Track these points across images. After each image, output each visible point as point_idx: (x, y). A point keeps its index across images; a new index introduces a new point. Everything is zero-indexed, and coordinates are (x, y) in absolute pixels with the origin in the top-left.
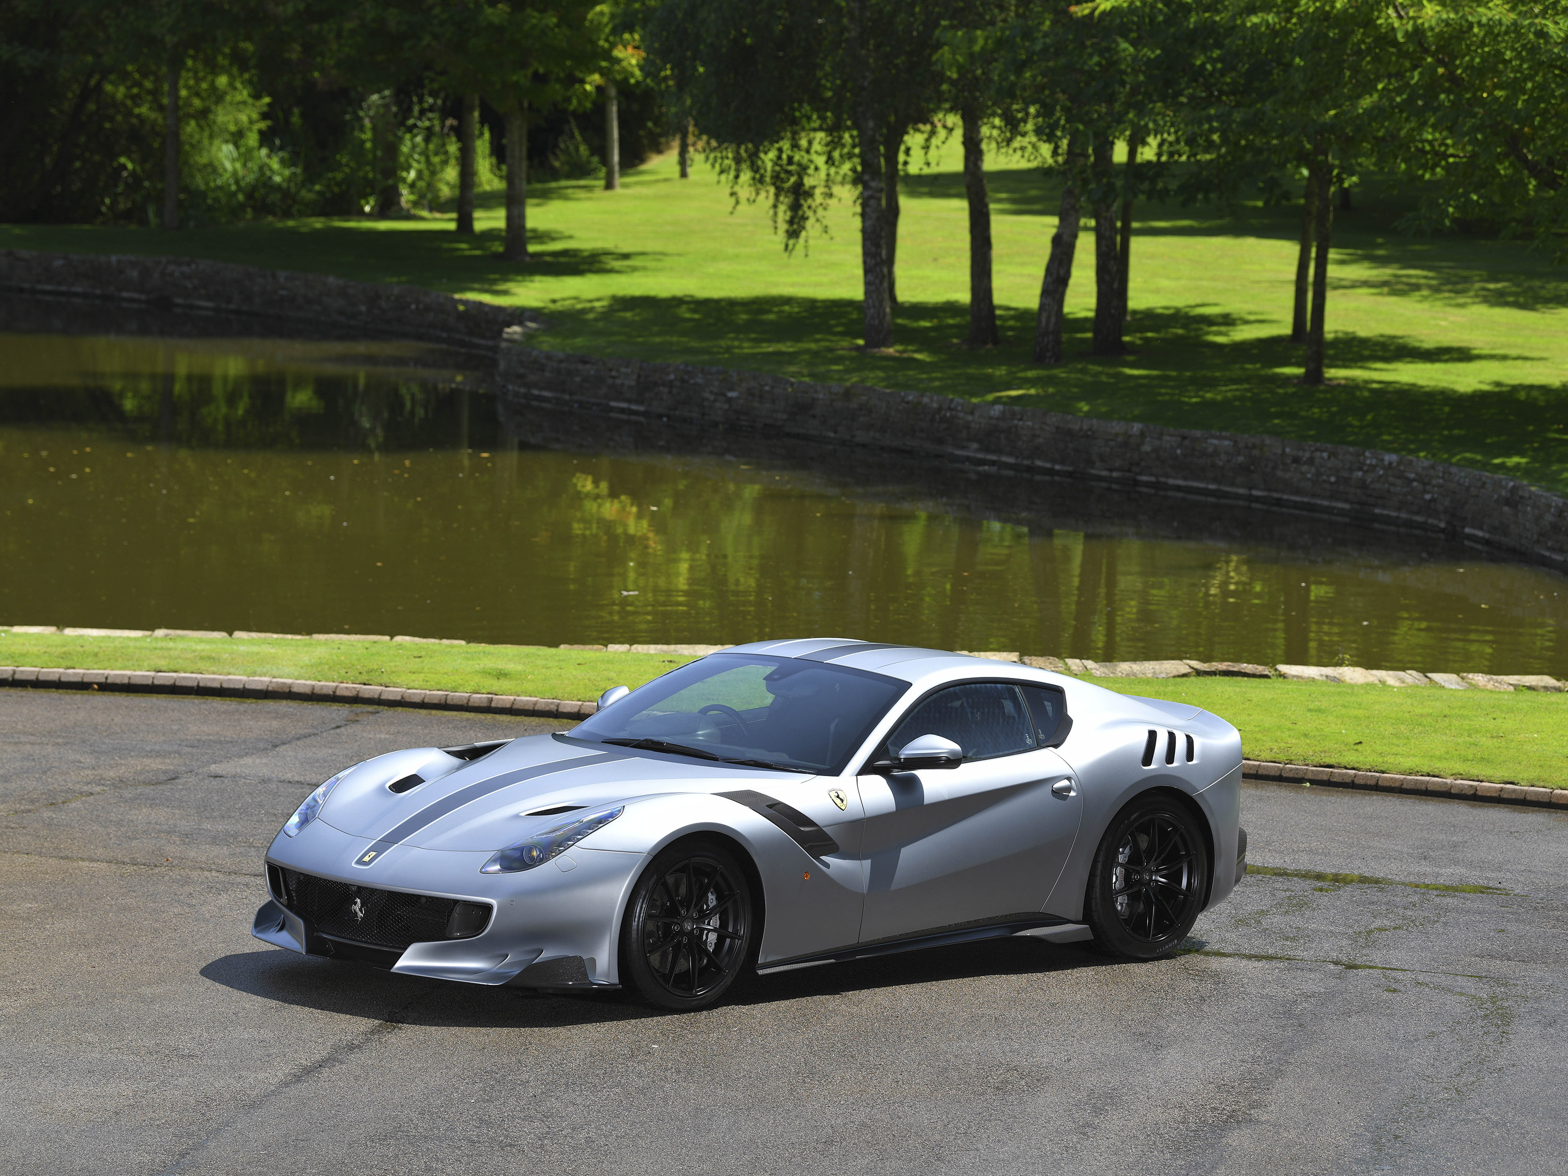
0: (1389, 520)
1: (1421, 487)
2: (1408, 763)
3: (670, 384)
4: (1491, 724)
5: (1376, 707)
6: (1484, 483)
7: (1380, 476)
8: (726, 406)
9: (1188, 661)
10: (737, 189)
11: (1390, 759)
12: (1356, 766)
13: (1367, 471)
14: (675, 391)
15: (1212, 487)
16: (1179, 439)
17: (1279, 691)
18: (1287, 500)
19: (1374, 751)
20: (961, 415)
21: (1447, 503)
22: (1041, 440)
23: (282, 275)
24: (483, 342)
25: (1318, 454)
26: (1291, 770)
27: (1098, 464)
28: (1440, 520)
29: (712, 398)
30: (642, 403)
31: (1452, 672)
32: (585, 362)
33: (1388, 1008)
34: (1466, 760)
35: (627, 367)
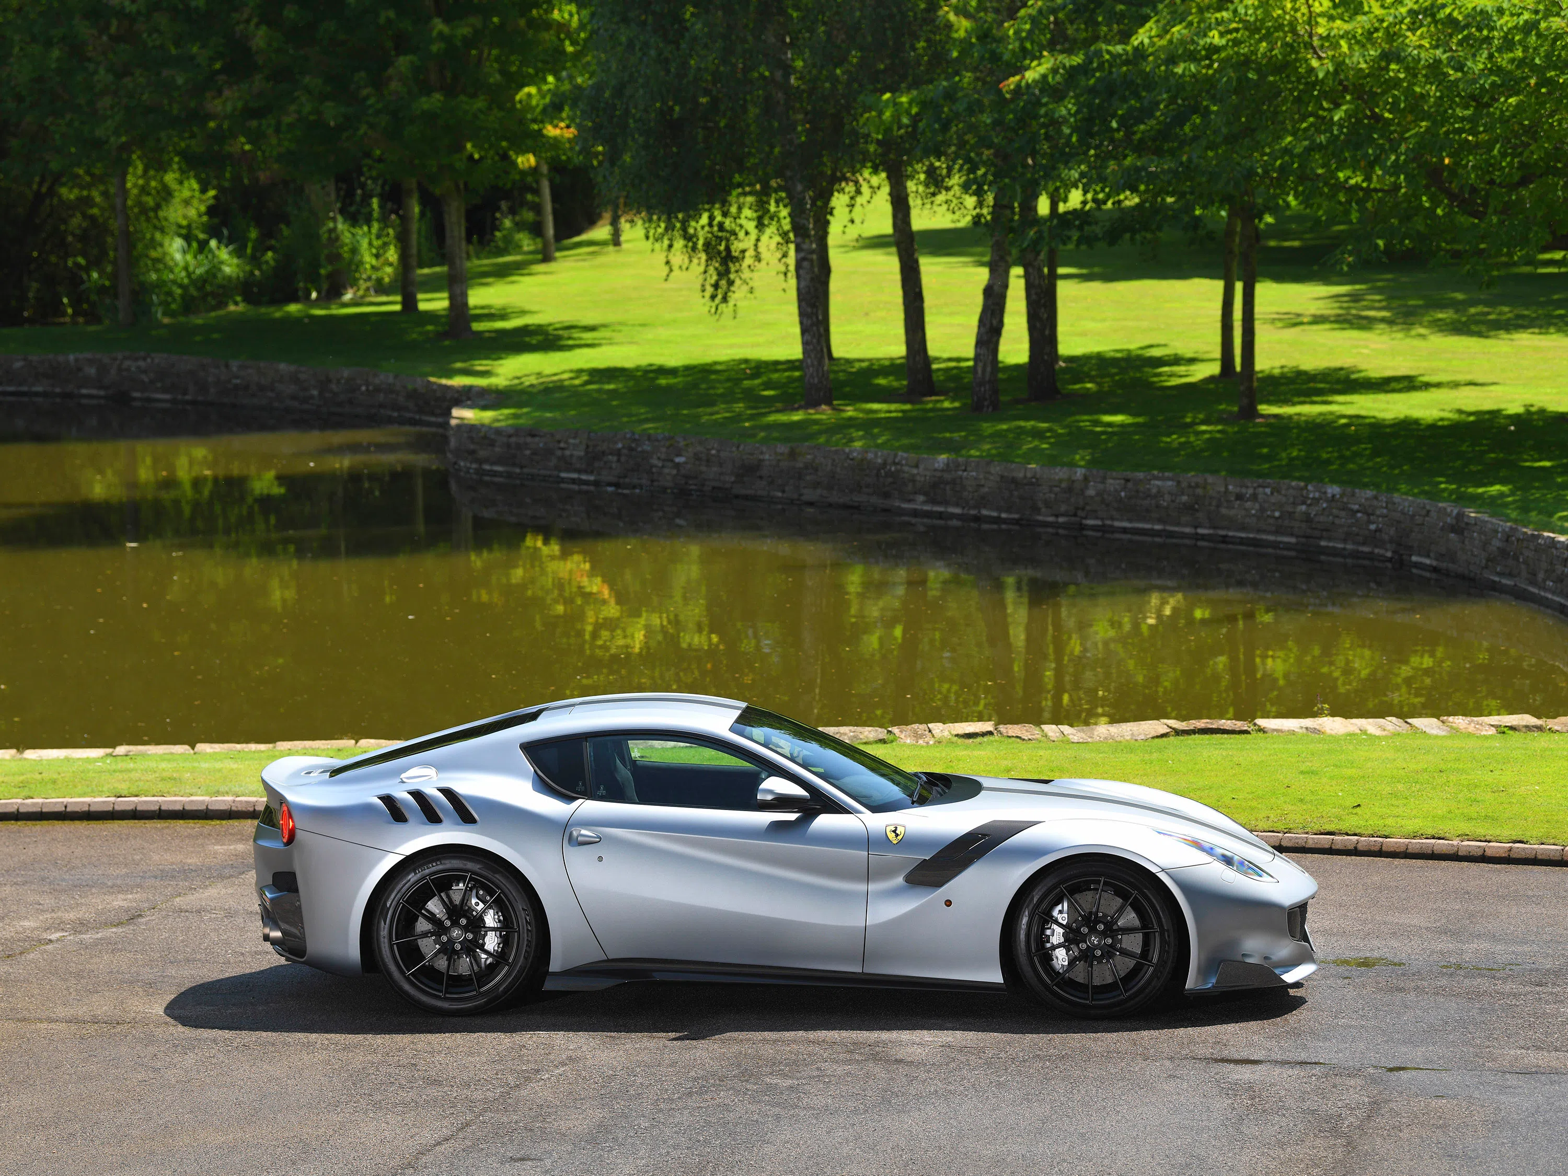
0: (1335, 552)
1: (1365, 518)
2: (1412, 825)
3: (618, 453)
4: (1490, 778)
5: (1369, 764)
6: (1428, 511)
7: (1324, 509)
8: (674, 472)
9: (1166, 721)
10: (671, 257)
11: (1390, 821)
12: (1357, 831)
13: (1310, 505)
14: (623, 459)
15: (1158, 527)
16: (1123, 482)
17: (1267, 753)
18: (1233, 537)
19: (1373, 814)
20: (906, 469)
21: (1392, 531)
22: (986, 490)
23: (234, 365)
24: (433, 419)
25: (1261, 490)
26: (1290, 839)
27: (1043, 510)
28: (1387, 550)
29: (660, 464)
30: (592, 473)
31: (1433, 716)
32: (533, 436)
33: (1440, 1117)
34: (1470, 819)
35: (575, 438)
